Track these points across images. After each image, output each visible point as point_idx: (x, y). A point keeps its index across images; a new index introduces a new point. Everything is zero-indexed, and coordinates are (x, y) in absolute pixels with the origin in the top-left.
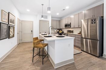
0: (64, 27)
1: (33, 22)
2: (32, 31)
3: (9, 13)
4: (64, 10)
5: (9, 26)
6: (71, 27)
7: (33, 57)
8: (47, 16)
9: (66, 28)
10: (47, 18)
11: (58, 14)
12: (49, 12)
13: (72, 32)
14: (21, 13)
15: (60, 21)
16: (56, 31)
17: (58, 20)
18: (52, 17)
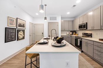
0: (78, 29)
1: (43, 24)
2: (43, 33)
3: (17, 18)
4: (74, 6)
5: (18, 30)
6: (88, 29)
7: (26, 65)
8: (56, 17)
9: (80, 30)
10: (56, 20)
11: (68, 13)
12: (42, 11)
13: (91, 35)
14: (34, 18)
15: (73, 21)
16: (68, 33)
17: (70, 21)
18: (61, 18)
